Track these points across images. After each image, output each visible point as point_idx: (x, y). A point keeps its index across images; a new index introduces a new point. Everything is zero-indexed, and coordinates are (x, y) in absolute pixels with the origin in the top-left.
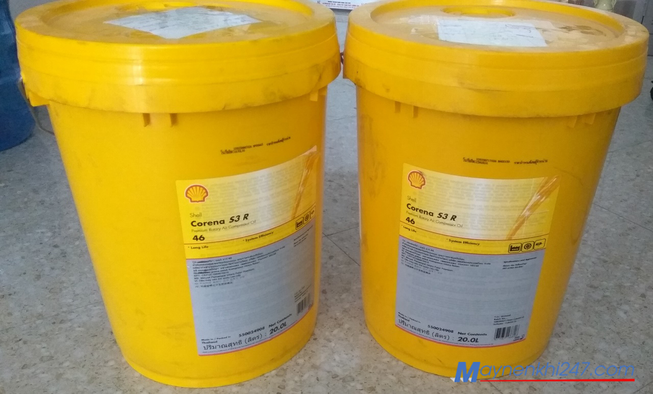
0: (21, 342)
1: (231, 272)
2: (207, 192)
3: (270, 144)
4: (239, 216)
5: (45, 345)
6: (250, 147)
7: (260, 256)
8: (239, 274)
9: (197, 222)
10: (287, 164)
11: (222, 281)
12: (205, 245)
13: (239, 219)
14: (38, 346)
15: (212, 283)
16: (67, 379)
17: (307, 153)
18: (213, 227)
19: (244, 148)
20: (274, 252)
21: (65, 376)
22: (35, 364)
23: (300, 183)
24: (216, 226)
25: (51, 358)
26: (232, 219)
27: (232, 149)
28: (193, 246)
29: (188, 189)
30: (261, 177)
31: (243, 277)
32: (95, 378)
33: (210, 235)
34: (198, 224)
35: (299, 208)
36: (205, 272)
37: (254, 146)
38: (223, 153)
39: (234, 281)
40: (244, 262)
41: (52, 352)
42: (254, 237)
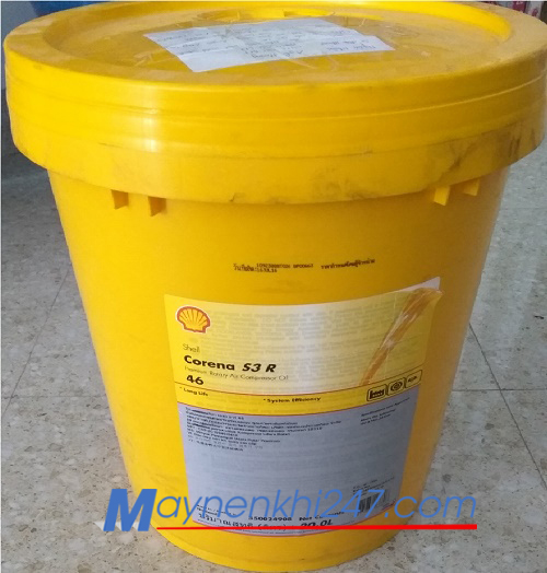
0: (43, 417)
1: (240, 436)
2: (208, 320)
3: (327, 267)
4: (260, 365)
5: (63, 430)
6: (287, 266)
7: (293, 427)
8: (254, 442)
9: (193, 358)
10: (362, 302)
11: (227, 444)
12: (203, 391)
13: (258, 369)
14: (57, 429)
15: (212, 442)
16: (61, 482)
17: (411, 289)
18: (215, 370)
19: (278, 266)
20: (319, 426)
21: (61, 477)
22: (41, 450)
23: (387, 334)
24: (221, 370)
25: (60, 448)
26: (247, 367)
27: (253, 265)
28: (187, 388)
29: (181, 310)
30: (304, 315)
31: (261, 447)
32: (89, 492)
33: (211, 379)
34: (194, 361)
35: (379, 371)
36: (203, 425)
37: (296, 266)
38: (237, 268)
39: (245, 449)
40: (263, 428)
41: (67, 440)
42: (282, 398)
